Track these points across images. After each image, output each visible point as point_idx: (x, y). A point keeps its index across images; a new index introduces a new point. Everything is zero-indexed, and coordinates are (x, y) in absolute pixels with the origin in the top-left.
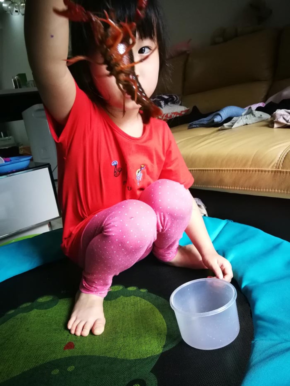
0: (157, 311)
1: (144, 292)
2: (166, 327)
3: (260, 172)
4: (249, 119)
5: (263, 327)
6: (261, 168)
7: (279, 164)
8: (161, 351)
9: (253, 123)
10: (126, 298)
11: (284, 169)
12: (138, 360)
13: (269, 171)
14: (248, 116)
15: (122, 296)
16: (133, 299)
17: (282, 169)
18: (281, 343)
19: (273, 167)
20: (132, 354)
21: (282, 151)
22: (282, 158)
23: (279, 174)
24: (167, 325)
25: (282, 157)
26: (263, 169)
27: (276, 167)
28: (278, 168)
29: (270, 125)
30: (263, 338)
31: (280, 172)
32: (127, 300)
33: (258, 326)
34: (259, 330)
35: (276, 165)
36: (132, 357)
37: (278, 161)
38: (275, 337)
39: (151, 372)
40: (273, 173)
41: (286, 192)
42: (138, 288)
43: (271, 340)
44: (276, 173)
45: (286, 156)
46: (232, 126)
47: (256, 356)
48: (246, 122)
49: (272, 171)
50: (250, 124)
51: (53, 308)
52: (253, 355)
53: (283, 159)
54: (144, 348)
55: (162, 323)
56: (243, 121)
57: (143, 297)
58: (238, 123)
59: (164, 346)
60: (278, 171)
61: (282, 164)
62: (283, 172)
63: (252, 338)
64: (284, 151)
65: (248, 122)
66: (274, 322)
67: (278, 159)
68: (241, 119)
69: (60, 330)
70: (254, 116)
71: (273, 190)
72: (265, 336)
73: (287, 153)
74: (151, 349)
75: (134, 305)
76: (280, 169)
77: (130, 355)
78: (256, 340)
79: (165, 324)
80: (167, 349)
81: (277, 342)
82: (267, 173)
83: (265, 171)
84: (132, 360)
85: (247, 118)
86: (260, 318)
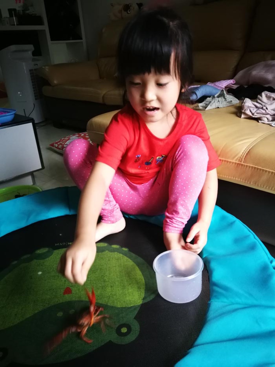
0: (137, 269)
1: (126, 251)
2: (144, 283)
3: (226, 162)
4: (220, 102)
5: (217, 292)
6: (227, 159)
7: (242, 158)
8: (141, 303)
9: (224, 107)
10: (111, 253)
11: (245, 163)
12: (124, 308)
13: (233, 163)
14: (220, 99)
15: (107, 251)
16: (116, 255)
17: (243, 163)
18: (229, 305)
19: (236, 160)
20: (119, 303)
21: (246, 148)
22: (244, 154)
23: (241, 166)
24: (145, 282)
25: (245, 152)
26: (229, 160)
27: (239, 160)
28: (241, 162)
29: (238, 114)
30: (217, 300)
31: (242, 165)
32: (111, 255)
33: (213, 291)
34: (215, 294)
35: (239, 158)
36: (119, 306)
37: (241, 155)
38: (225, 300)
39: (135, 319)
40: (236, 165)
41: (244, 181)
42: (120, 247)
43: (222, 302)
44: (239, 165)
45: (248, 152)
46: (206, 108)
47: (211, 314)
48: (218, 106)
49: (235, 163)
50: (221, 108)
51: (50, 257)
52: (209, 312)
53: (246, 154)
54: (128, 298)
55: (141, 279)
56: (215, 104)
57: (125, 254)
58: (211, 105)
59: (144, 299)
60: (240, 164)
61: (244, 159)
62: (244, 165)
63: (209, 299)
64: (247, 147)
65: (220, 106)
66: (226, 289)
67: (242, 153)
68: (214, 102)
69: (58, 277)
70: (225, 99)
71: (234, 178)
72: (218, 299)
73: (250, 150)
74: (133, 300)
75: (118, 259)
76: (242, 163)
77: (117, 303)
78: (211, 301)
79: (144, 281)
80: (146, 301)
81: (226, 304)
82: (231, 164)
83: (230, 162)
84: (119, 308)
85: (219, 101)
86: (215, 284)
